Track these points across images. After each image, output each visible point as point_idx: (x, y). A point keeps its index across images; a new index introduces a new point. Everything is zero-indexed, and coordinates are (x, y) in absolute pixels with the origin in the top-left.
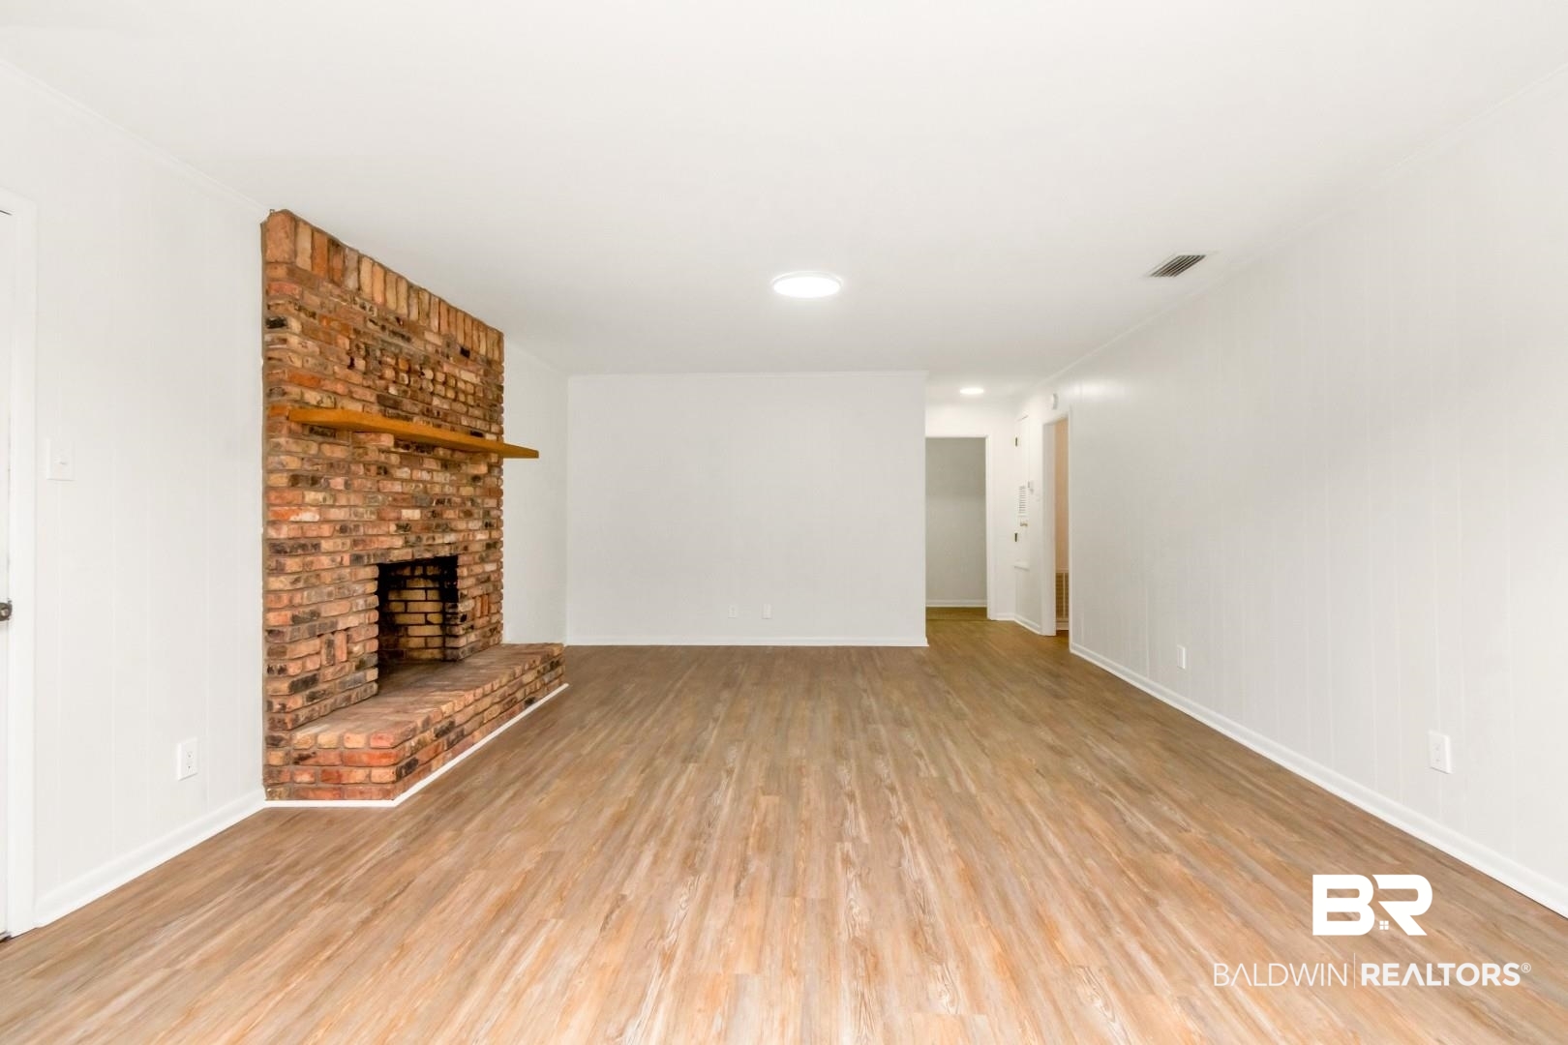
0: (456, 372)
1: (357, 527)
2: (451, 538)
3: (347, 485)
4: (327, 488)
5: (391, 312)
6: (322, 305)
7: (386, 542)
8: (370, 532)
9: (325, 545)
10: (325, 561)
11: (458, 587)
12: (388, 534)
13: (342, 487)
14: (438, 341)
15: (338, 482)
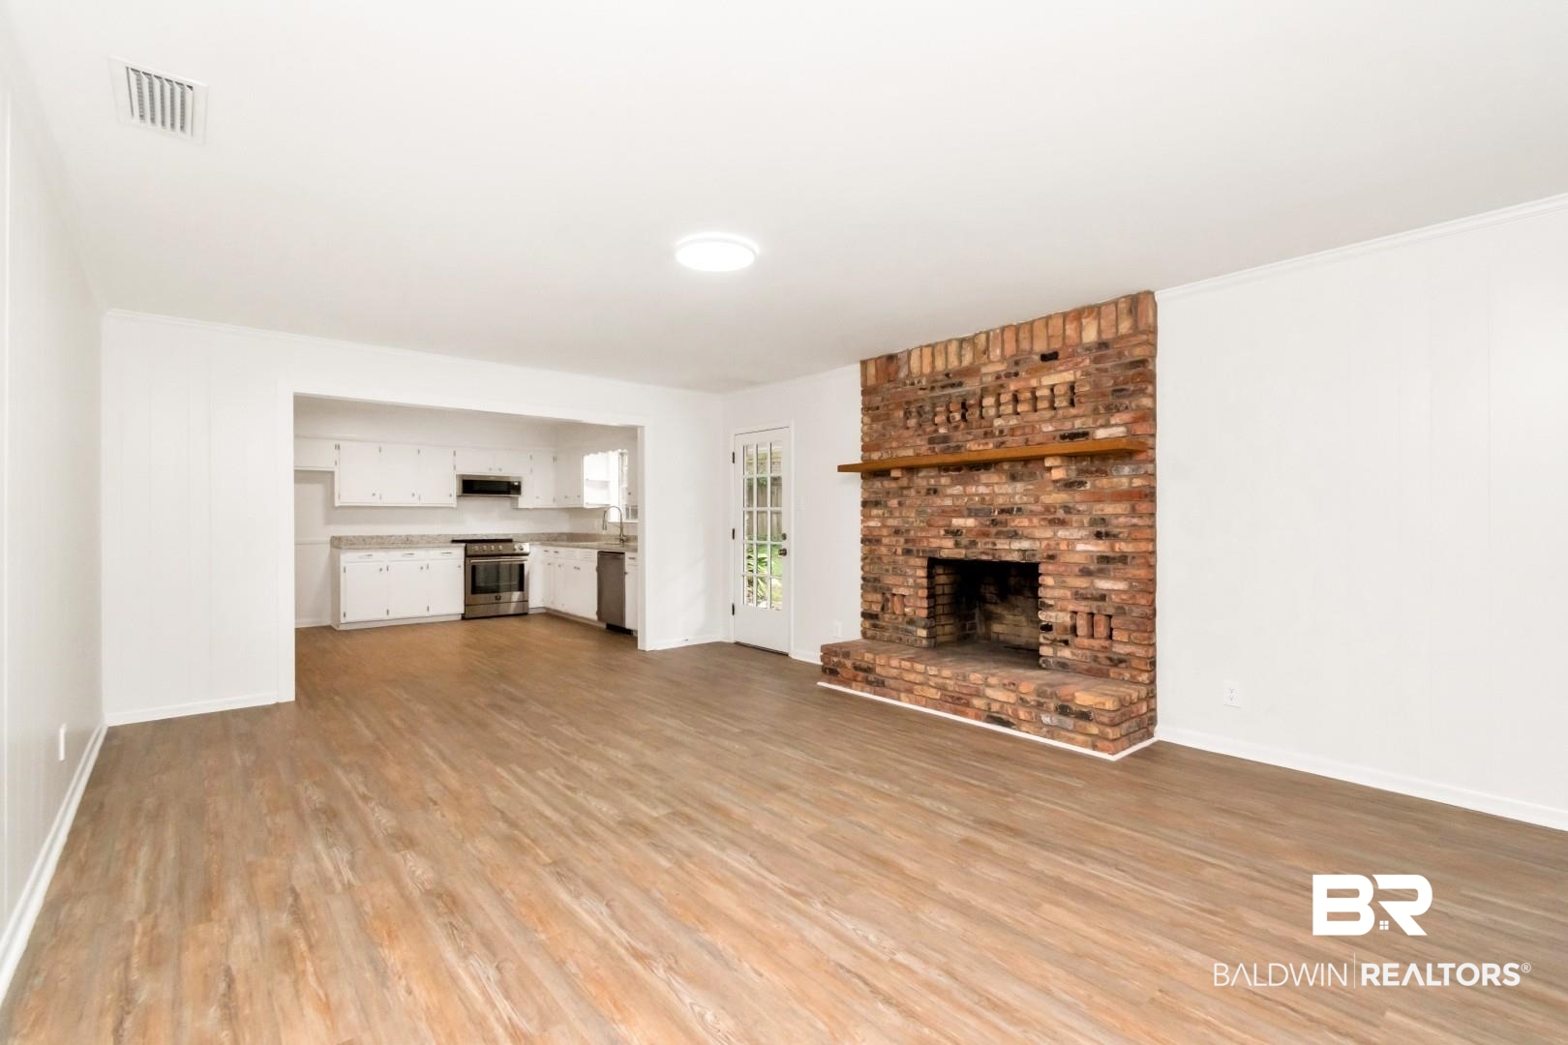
0: (1034, 383)
1: (908, 531)
2: (1025, 545)
3: (900, 504)
4: (886, 506)
5: (938, 373)
6: (883, 400)
7: (935, 543)
8: (919, 534)
9: (885, 541)
10: (884, 550)
11: (1040, 594)
12: (937, 537)
13: (897, 506)
14: (1001, 368)
15: (894, 503)
